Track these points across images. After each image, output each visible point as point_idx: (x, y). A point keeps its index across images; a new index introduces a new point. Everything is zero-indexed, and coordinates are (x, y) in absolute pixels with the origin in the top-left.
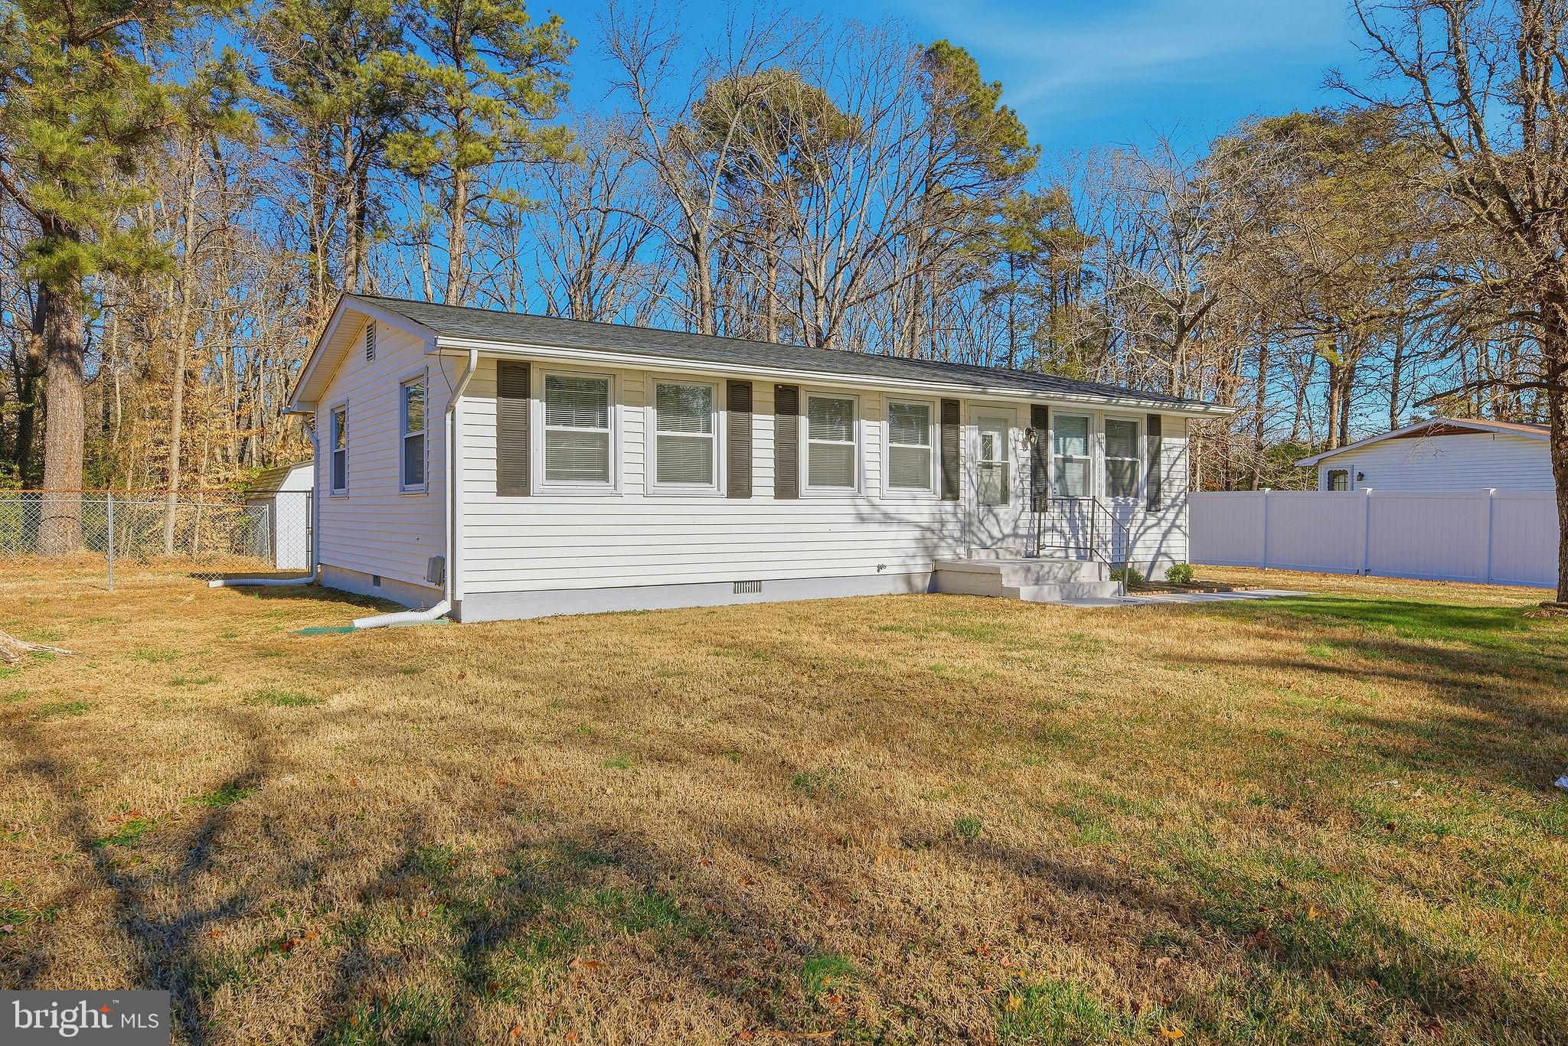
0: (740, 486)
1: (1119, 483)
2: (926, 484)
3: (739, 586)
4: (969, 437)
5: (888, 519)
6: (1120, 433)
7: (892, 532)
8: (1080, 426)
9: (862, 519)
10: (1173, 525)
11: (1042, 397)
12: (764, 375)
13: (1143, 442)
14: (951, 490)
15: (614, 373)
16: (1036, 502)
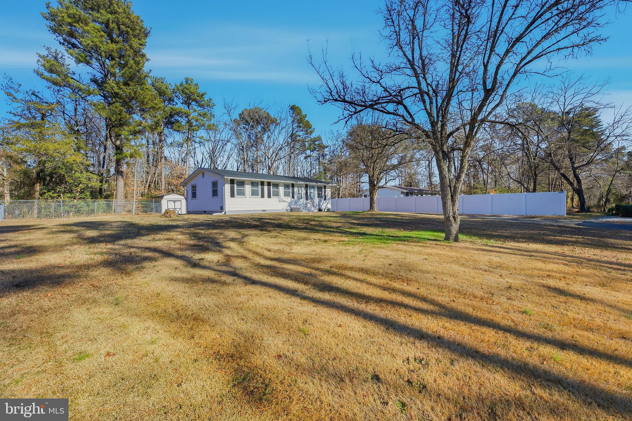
0: (263, 196)
1: (319, 196)
2: (289, 196)
3: (263, 211)
4: (296, 189)
5: (284, 201)
6: (320, 189)
7: (284, 203)
8: (313, 187)
9: (280, 201)
10: (328, 202)
11: (308, 183)
12: (266, 180)
13: (323, 190)
14: (293, 197)
15: (245, 180)
16: (306, 198)
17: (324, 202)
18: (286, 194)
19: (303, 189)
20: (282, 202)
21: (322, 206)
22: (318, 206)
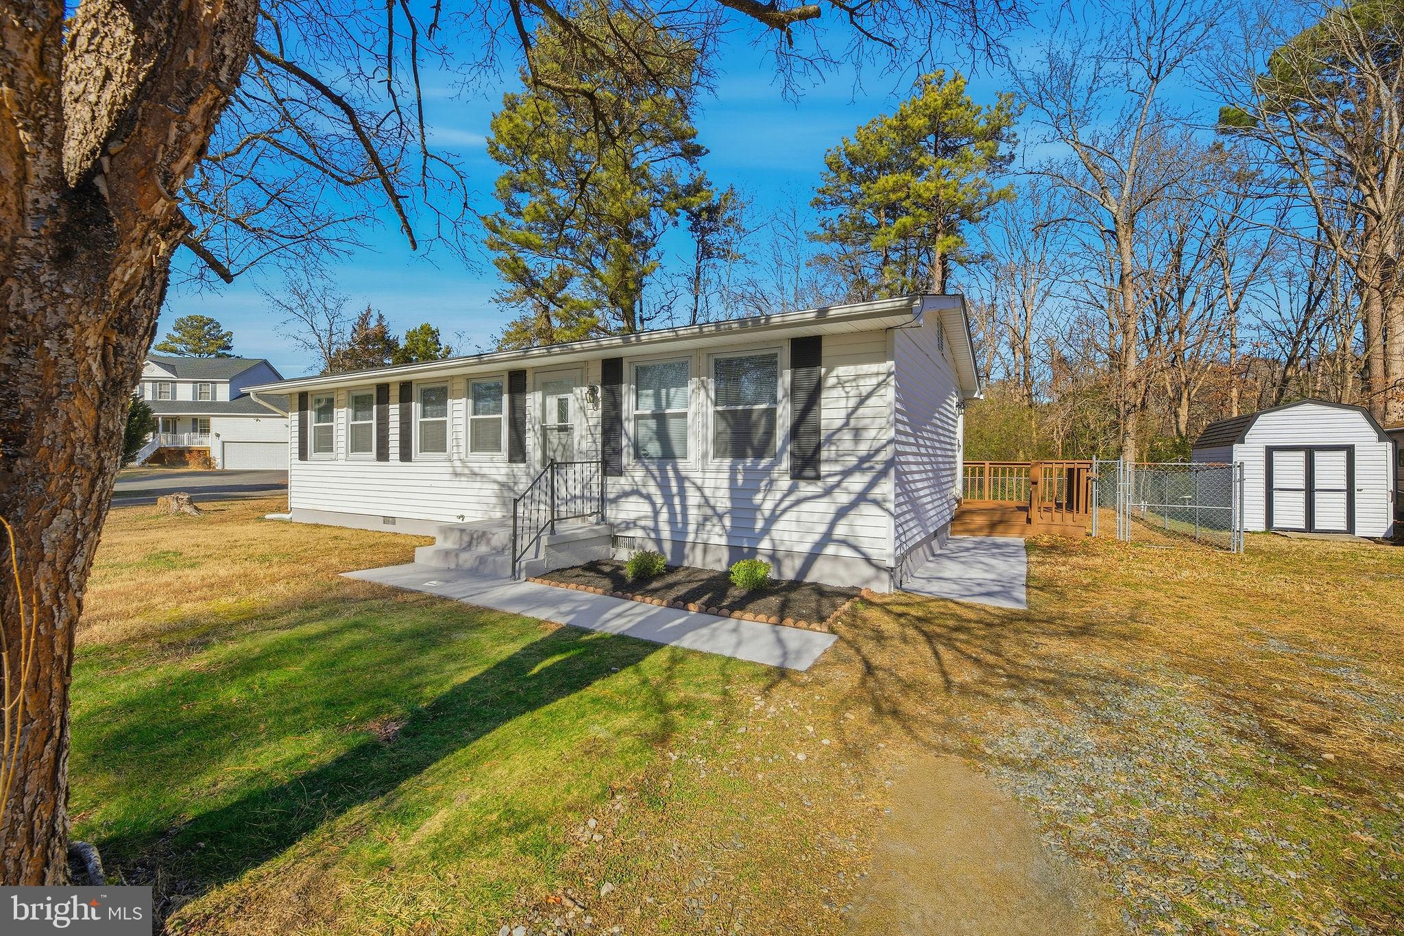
0: (383, 455)
2: (498, 447)
3: (386, 519)
4: (535, 402)
10: (862, 497)
12: (394, 379)
13: (786, 378)
14: (518, 452)
16: (609, 464)
17: (806, 489)
18: (482, 439)
19: (577, 397)
20: (464, 483)
21: (766, 531)
22: (727, 522)
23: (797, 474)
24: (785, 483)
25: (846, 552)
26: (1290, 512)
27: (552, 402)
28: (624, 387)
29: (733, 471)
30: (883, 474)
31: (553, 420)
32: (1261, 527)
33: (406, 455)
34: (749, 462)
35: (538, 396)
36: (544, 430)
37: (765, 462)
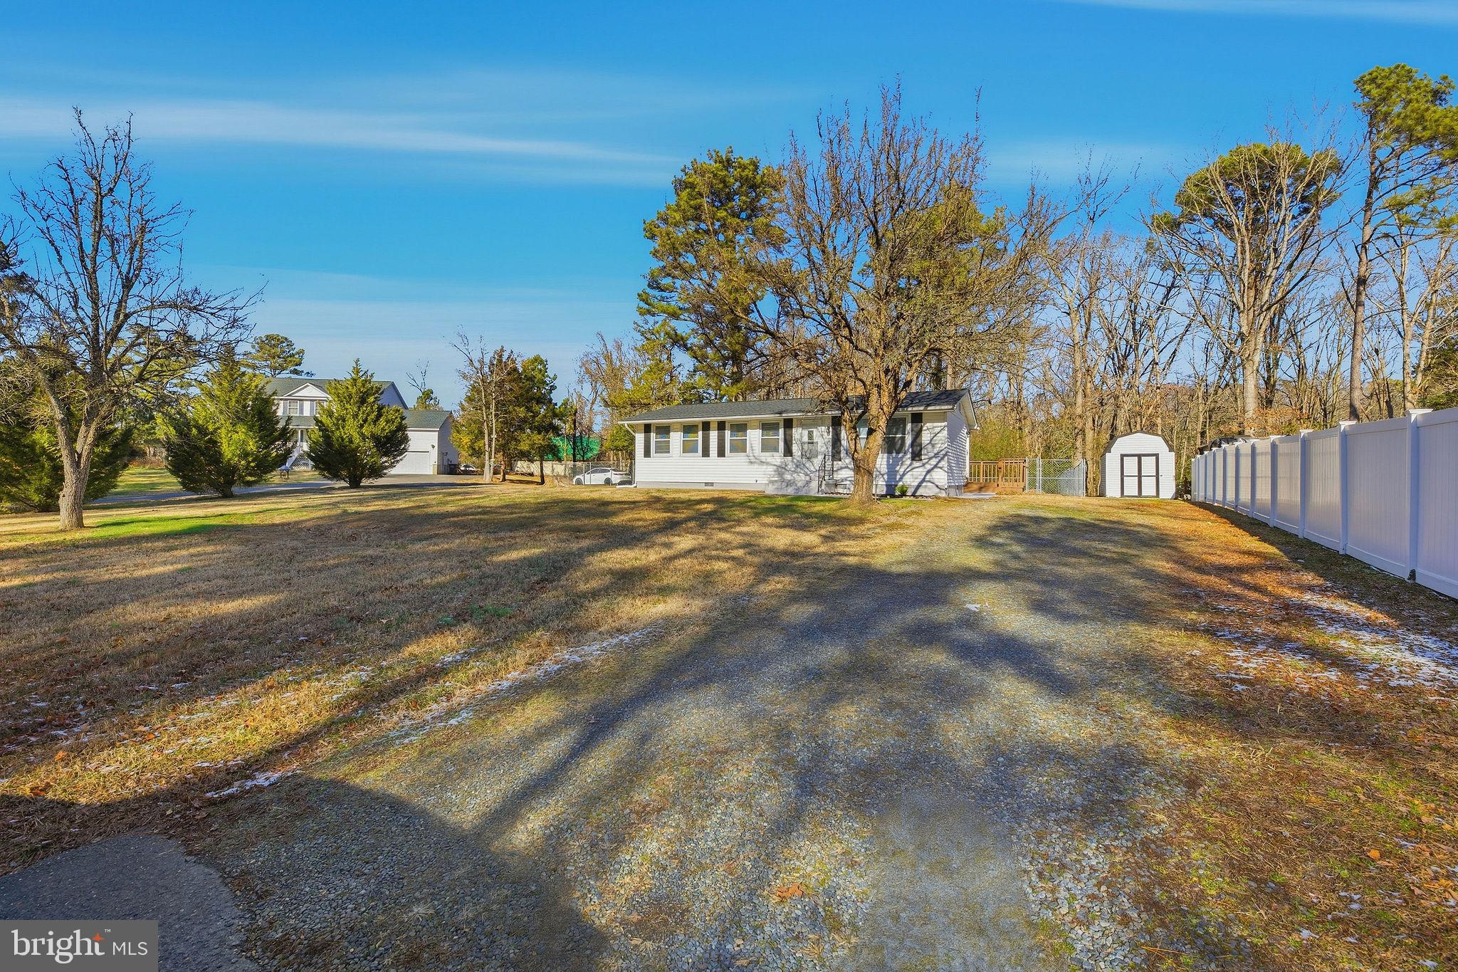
0: (706, 453)
1: (892, 447)
2: (776, 450)
3: (707, 484)
4: (798, 434)
9: (751, 463)
10: (936, 466)
12: (714, 419)
13: (909, 426)
14: (788, 452)
15: (672, 424)
16: (836, 455)
17: (916, 464)
18: (767, 447)
19: (819, 430)
20: (756, 466)
21: (901, 478)
22: (886, 477)
23: (913, 459)
24: (908, 462)
25: (929, 484)
26: (1131, 489)
27: (806, 433)
28: (842, 428)
29: (888, 458)
30: (942, 459)
31: (806, 439)
32: (1118, 495)
33: (721, 453)
34: (894, 455)
35: (800, 430)
36: (802, 443)
37: (900, 455)
